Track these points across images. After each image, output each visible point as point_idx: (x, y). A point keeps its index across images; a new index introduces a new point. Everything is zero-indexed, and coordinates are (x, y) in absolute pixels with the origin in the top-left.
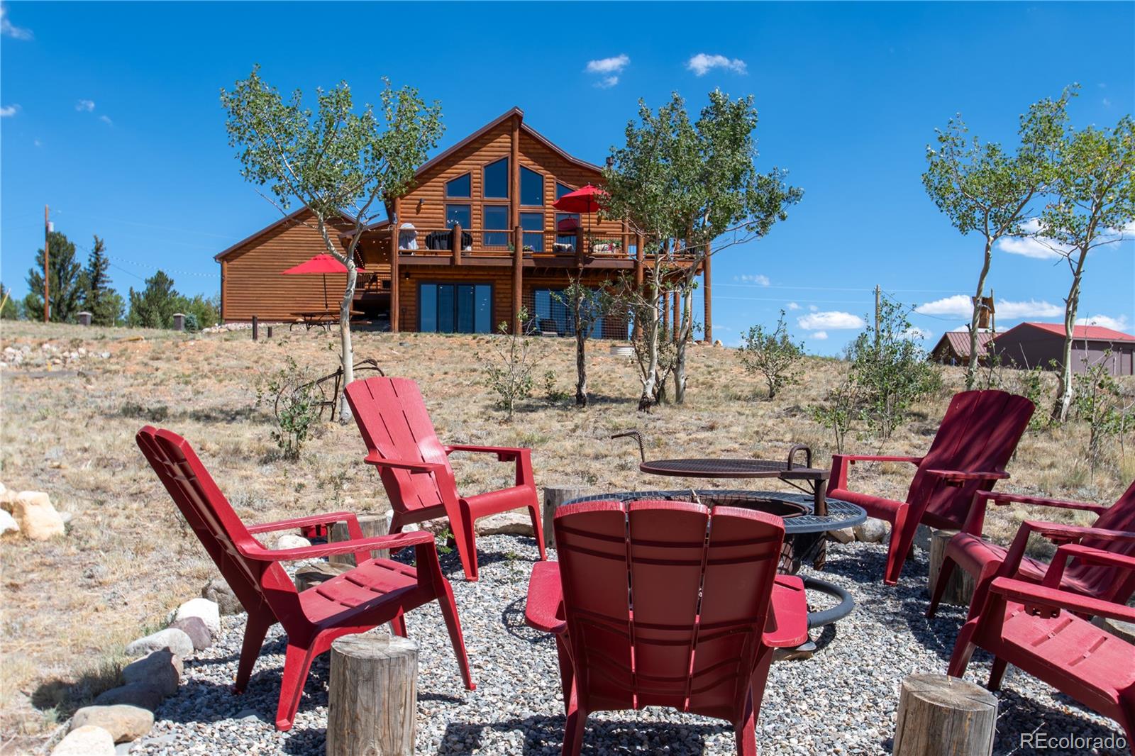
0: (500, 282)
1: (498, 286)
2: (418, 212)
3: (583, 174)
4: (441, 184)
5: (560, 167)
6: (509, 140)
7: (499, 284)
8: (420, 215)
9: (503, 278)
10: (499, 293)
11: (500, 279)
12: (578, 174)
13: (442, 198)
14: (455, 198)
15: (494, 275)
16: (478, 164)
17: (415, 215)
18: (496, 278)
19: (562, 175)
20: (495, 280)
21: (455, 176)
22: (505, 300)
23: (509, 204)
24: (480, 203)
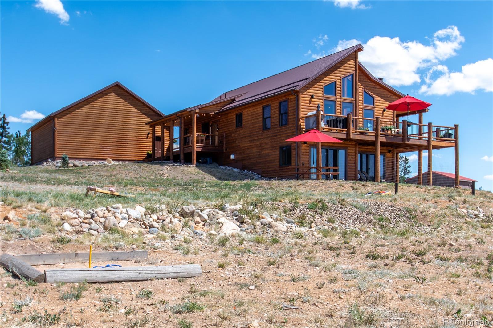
0: (350, 148)
1: (349, 151)
2: (310, 103)
3: (376, 87)
4: (322, 87)
5: (365, 81)
6: (354, 64)
7: (349, 150)
8: (311, 105)
9: (351, 146)
10: (349, 155)
11: (350, 147)
12: (373, 86)
13: (322, 95)
14: (328, 96)
15: (347, 144)
16: (339, 77)
17: (308, 105)
18: (348, 146)
19: (366, 86)
20: (347, 147)
21: (328, 83)
22: (352, 159)
23: (354, 102)
24: (340, 100)
